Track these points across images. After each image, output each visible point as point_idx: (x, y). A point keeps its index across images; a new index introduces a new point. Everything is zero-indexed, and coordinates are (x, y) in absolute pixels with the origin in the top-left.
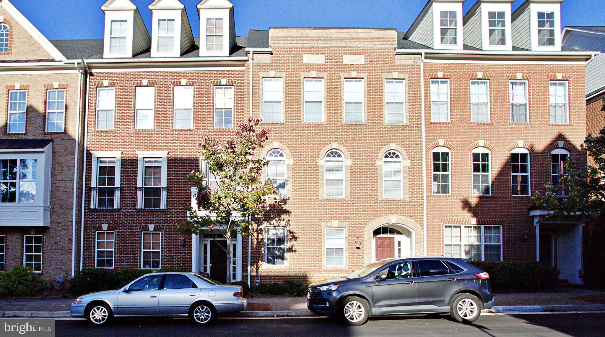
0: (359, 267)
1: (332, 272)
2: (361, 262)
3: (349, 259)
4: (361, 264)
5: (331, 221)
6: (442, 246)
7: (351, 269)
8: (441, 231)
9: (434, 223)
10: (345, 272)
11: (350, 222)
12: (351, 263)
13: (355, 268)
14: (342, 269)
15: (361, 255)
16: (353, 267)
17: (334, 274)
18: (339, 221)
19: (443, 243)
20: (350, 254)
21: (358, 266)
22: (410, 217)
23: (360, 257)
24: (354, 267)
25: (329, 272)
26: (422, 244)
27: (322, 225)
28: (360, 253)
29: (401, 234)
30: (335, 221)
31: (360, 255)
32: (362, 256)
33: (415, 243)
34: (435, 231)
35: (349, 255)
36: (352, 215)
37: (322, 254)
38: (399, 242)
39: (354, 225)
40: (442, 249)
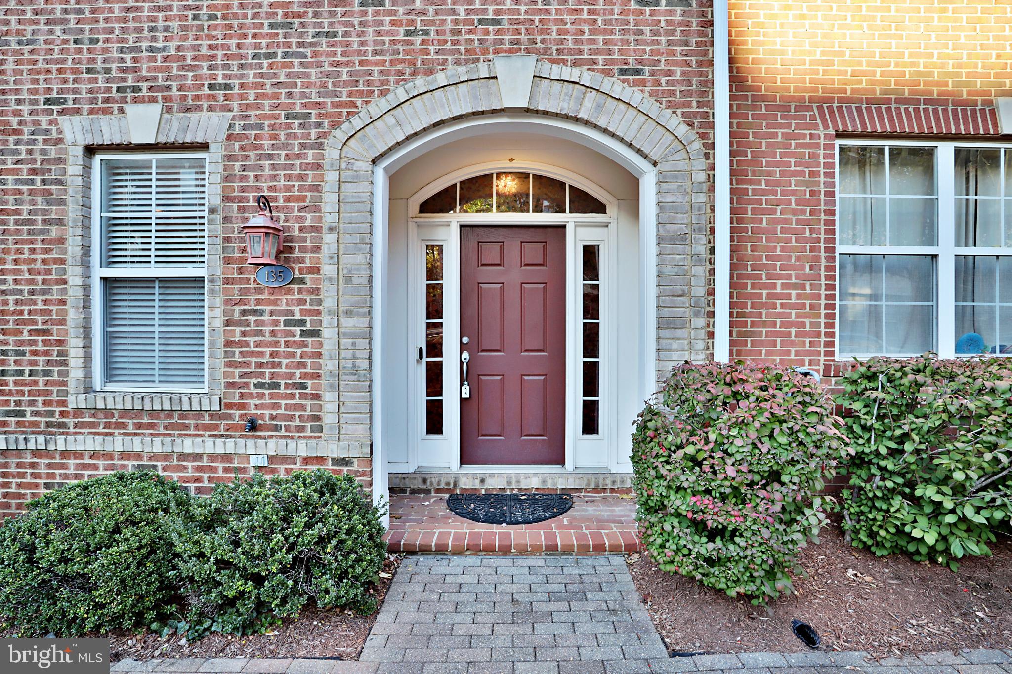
0: (292, 396)
1: (124, 426)
2: (303, 365)
3: (228, 344)
4: (304, 376)
5: (121, 111)
6: (823, 263)
7: (242, 406)
8: (822, 179)
9: (781, 126)
10: (206, 427)
11: (236, 111)
12: (237, 371)
13: (267, 401)
14: (186, 407)
15: (302, 323)
16: (251, 396)
17: (137, 440)
18: (169, 110)
19: (831, 250)
20: (236, 316)
21: (282, 390)
22: (623, 72)
23: (297, 330)
24: (261, 396)
25: (107, 425)
26: (702, 250)
27: (68, 137)
28: (297, 309)
29: (599, 208)
30: (141, 108)
31: (298, 316)
32: (308, 327)
33: (660, 240)
34: (782, 173)
35: (228, 323)
36: (251, 66)
37: (65, 312)
38: (590, 255)
39: (261, 127)
40: (823, 282)
